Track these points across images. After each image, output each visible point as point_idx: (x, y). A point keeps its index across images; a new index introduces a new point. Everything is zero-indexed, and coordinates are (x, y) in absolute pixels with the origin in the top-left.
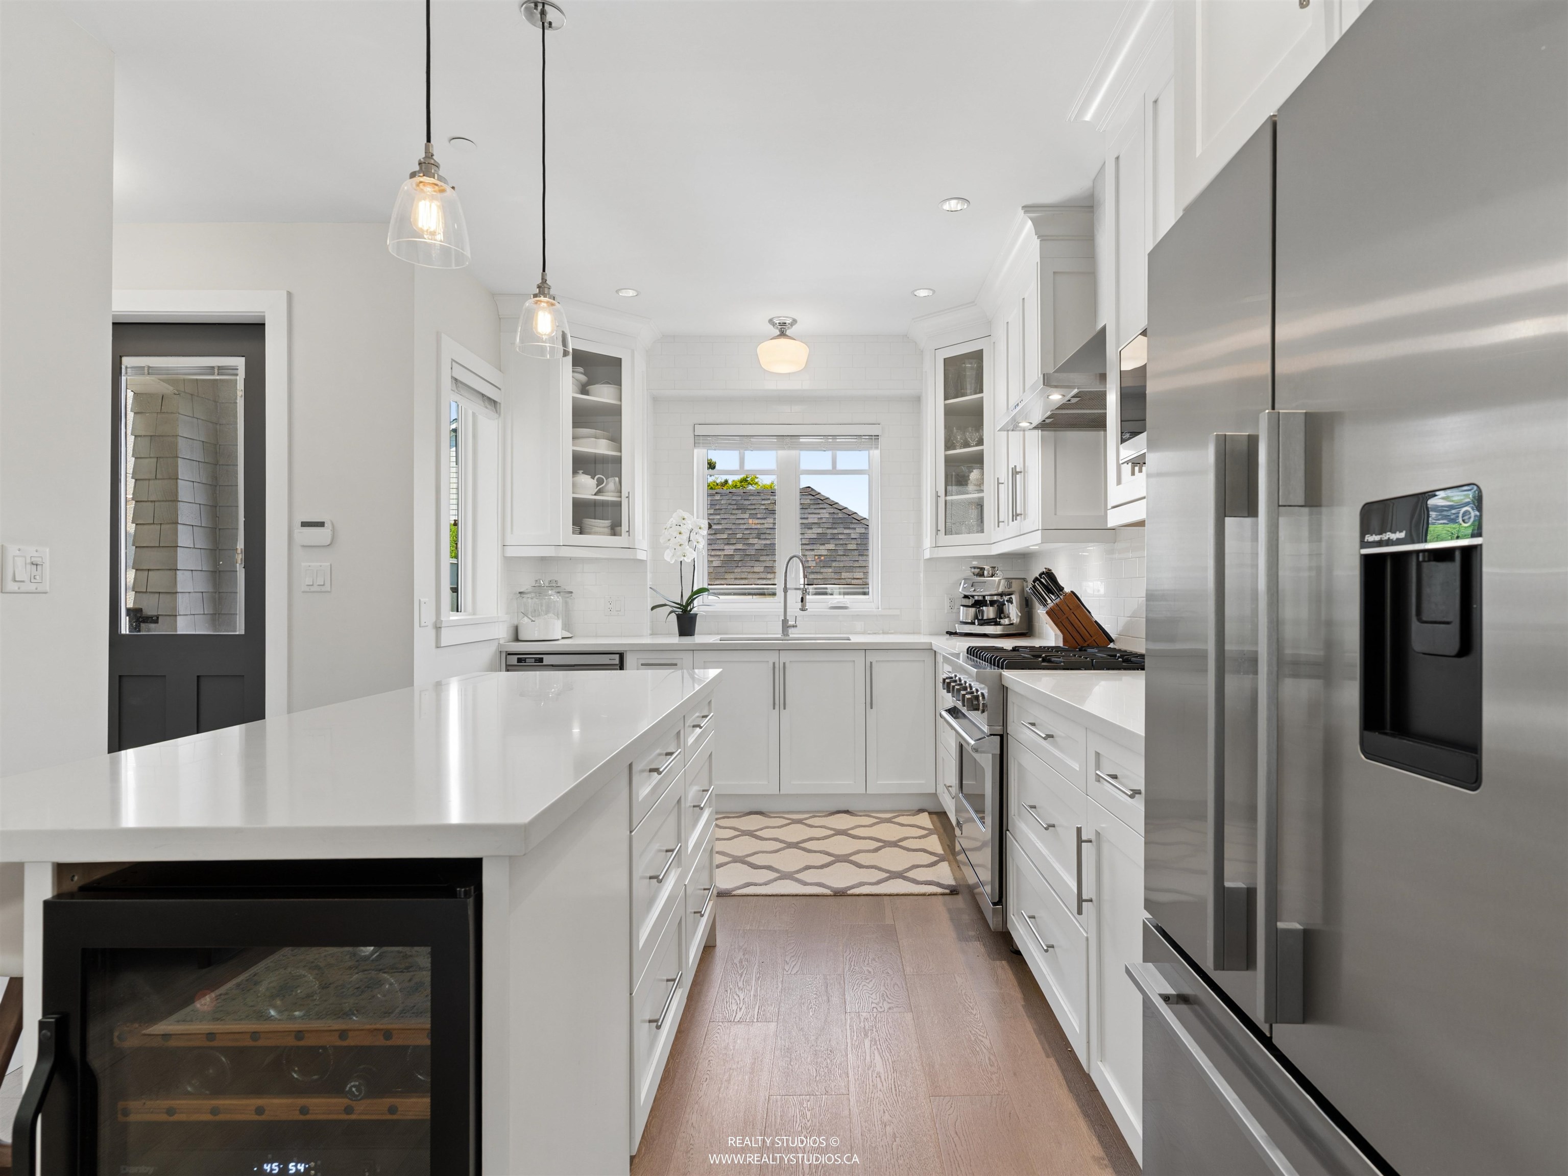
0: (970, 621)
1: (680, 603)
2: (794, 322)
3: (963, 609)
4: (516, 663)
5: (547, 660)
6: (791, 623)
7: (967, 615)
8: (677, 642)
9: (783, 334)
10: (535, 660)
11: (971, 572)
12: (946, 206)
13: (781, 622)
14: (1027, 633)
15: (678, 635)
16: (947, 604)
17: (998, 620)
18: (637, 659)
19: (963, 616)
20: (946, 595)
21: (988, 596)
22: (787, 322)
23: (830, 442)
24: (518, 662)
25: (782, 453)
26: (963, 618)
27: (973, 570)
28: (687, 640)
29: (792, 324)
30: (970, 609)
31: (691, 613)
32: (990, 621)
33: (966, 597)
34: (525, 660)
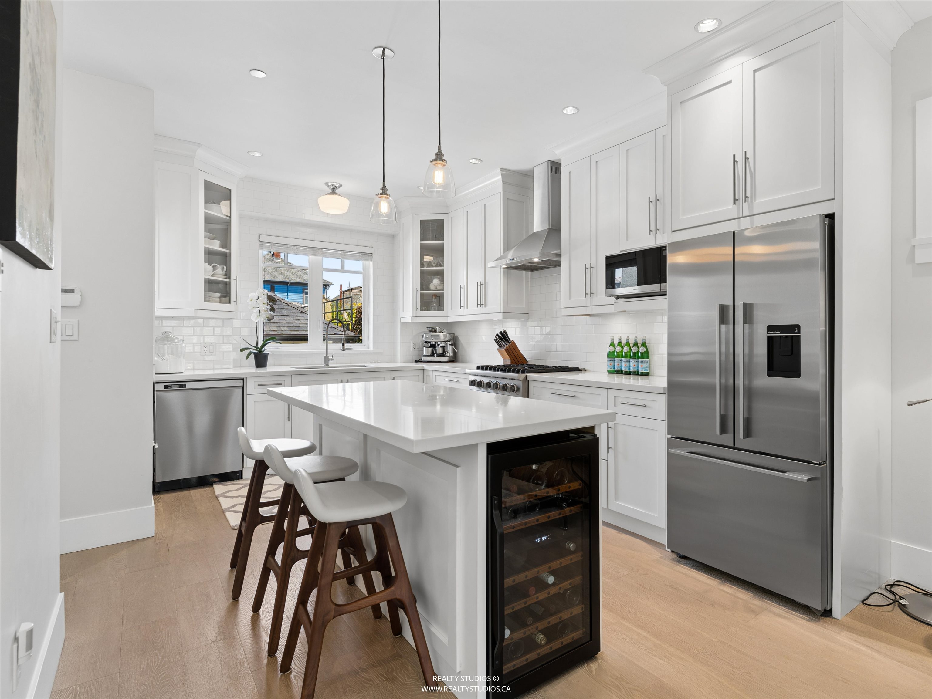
0: (429, 355)
1: (256, 346)
2: (341, 186)
3: (425, 349)
4: (163, 389)
5: (189, 385)
6: (330, 358)
7: (428, 352)
8: (255, 372)
9: (333, 192)
10: (179, 386)
11: (428, 330)
12: (471, 161)
13: (324, 358)
14: (454, 360)
15: (255, 367)
16: (412, 345)
17: (445, 354)
18: (255, 382)
19: (425, 352)
20: (411, 342)
21: (439, 342)
22: (336, 185)
23: (342, 255)
24: (165, 388)
25: (312, 258)
26: (425, 353)
27: (429, 329)
28: (261, 370)
29: (339, 187)
30: (429, 348)
31: (263, 353)
32: (440, 355)
33: (426, 342)
34: (171, 387)
